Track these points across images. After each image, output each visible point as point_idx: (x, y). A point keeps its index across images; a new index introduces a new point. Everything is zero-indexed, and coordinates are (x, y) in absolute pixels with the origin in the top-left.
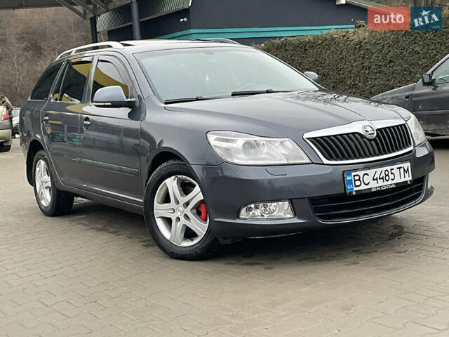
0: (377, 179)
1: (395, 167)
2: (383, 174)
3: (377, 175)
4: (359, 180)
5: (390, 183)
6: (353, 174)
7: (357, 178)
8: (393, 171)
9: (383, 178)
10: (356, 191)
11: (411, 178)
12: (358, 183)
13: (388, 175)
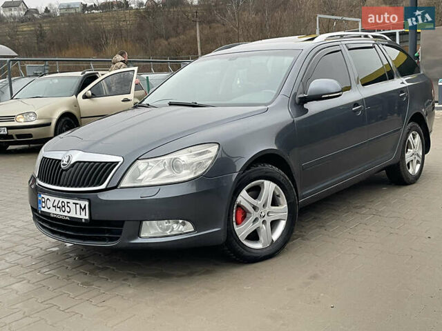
0: (55, 207)
2: (60, 205)
8: (69, 205)
9: (59, 208)
10: (41, 211)
13: (64, 206)
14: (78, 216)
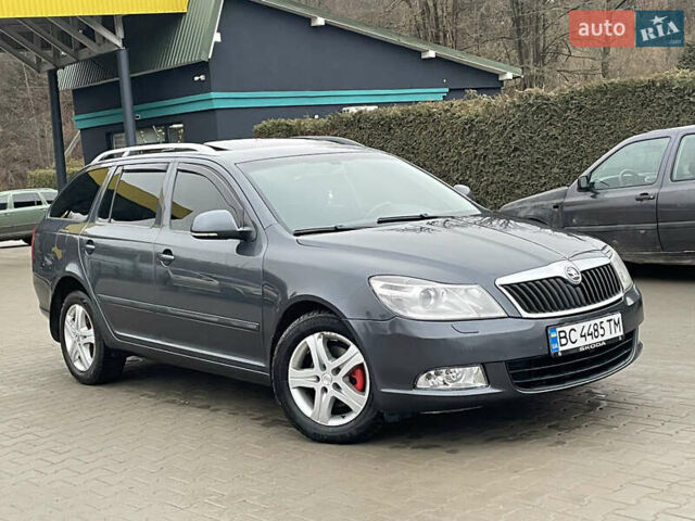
1: (605, 319)
3: (585, 331)
4: (565, 337)
5: (599, 340)
6: (559, 329)
7: (562, 335)
11: (622, 333)
12: (564, 341)
14: (614, 335)
